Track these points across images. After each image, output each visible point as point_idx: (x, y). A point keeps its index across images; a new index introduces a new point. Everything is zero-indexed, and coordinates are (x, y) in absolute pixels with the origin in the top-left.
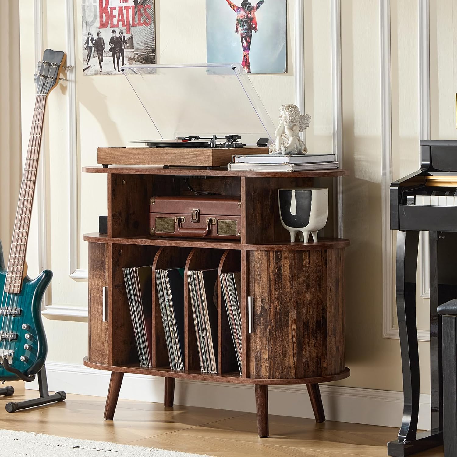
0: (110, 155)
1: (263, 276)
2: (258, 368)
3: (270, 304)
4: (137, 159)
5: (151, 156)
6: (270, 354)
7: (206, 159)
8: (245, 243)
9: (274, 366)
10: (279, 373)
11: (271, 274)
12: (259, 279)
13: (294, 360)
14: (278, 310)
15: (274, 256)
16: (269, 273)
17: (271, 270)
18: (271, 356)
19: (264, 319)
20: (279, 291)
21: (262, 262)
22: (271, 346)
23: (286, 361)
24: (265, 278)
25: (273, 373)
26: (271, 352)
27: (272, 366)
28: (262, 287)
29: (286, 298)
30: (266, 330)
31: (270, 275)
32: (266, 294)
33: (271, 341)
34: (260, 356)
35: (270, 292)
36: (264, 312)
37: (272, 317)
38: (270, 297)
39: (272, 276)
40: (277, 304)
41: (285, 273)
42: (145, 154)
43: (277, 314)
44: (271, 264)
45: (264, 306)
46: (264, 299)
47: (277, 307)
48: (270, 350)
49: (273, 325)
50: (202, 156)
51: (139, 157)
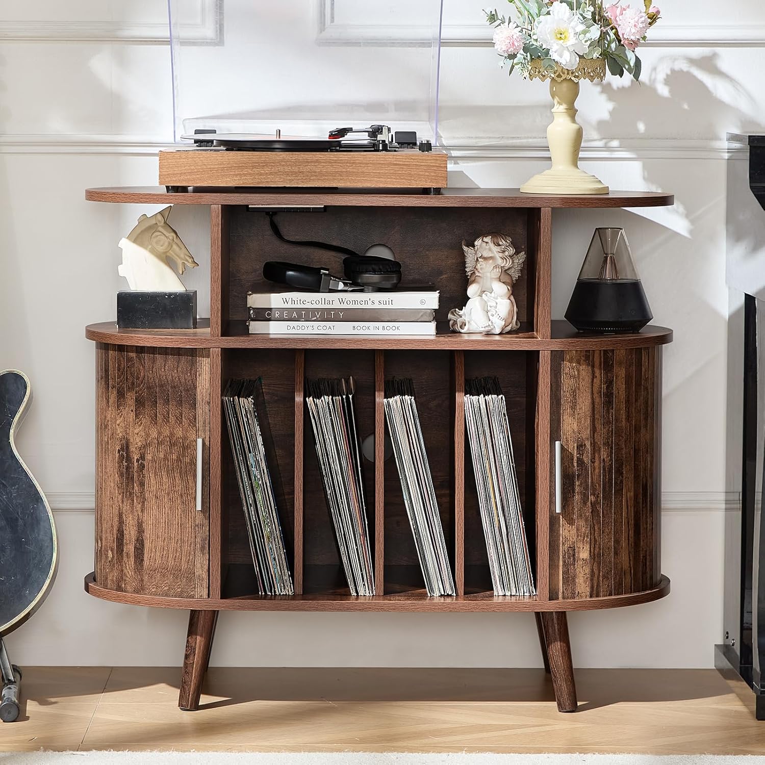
0: (193, 167)
1: (580, 401)
2: (569, 580)
3: (594, 453)
4: (261, 174)
5: (296, 169)
6: (592, 551)
7: (433, 174)
8: (549, 337)
9: (599, 573)
10: (608, 585)
11: (596, 395)
12: (573, 408)
13: (629, 557)
14: (607, 464)
15: (602, 360)
16: (592, 394)
17: (596, 389)
18: (594, 555)
19: (581, 484)
20: (609, 427)
21: (578, 374)
22: (594, 534)
23: (618, 562)
24: (584, 404)
25: (597, 586)
26: (594, 546)
27: (596, 572)
28: (579, 422)
29: (620, 440)
30: (585, 503)
31: (594, 397)
32: (586, 433)
33: (594, 525)
34: (574, 555)
35: (594, 430)
36: (582, 470)
37: (596, 479)
38: (594, 441)
39: (597, 400)
40: (604, 454)
41: (618, 393)
42: (280, 165)
43: (605, 472)
44: (596, 377)
45: (582, 459)
46: (581, 446)
47: (606, 459)
48: (593, 543)
49: (598, 494)
50: (422, 167)
51: (267, 170)
